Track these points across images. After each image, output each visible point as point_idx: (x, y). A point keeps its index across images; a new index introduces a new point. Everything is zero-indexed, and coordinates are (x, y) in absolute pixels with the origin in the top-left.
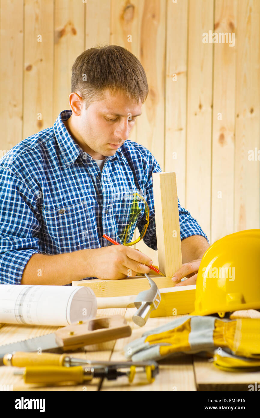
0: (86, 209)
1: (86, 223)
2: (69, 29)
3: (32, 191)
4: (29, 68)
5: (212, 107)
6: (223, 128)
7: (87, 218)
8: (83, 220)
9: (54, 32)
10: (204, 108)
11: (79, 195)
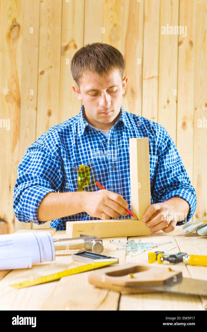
0: (93, 167)
1: (94, 177)
2: (72, 45)
3: (54, 154)
4: (42, 73)
5: (177, 102)
6: (185, 118)
7: (94, 174)
8: (91, 175)
9: (61, 47)
10: (170, 103)
11: (88, 157)
